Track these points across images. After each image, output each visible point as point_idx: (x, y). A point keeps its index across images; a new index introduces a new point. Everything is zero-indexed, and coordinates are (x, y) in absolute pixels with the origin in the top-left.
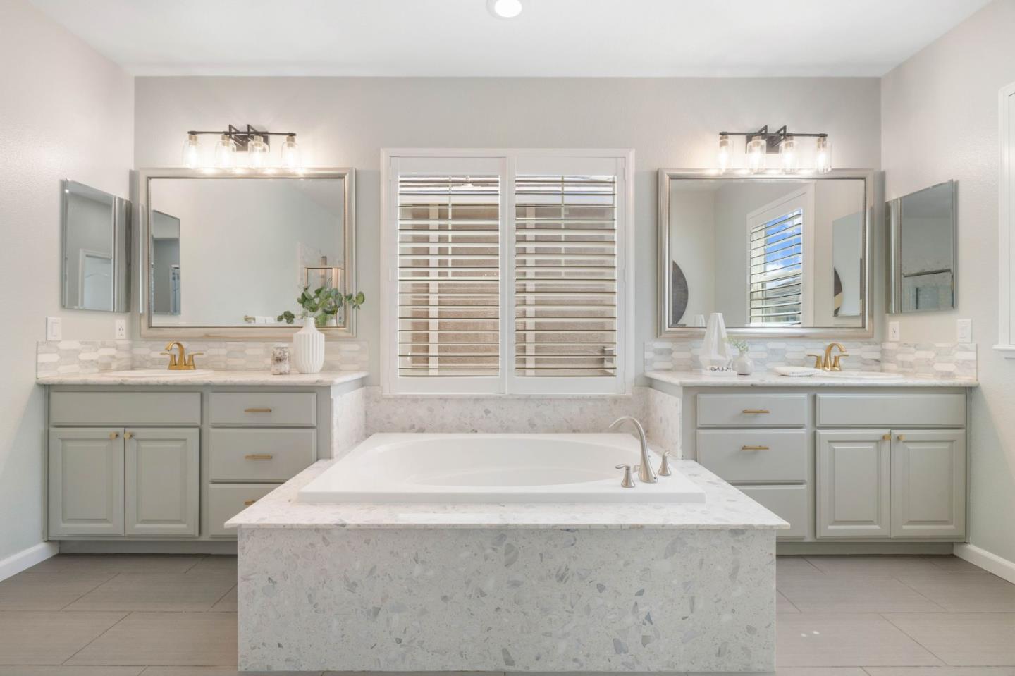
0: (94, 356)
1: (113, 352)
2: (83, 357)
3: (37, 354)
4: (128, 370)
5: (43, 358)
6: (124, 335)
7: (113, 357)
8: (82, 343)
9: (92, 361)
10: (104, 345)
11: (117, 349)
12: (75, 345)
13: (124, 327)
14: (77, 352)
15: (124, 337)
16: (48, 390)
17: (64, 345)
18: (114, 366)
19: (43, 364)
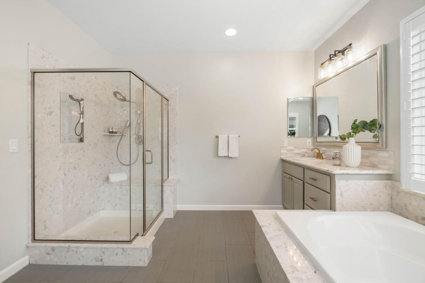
0: (299, 152)
1: (306, 150)
2: (295, 152)
3: (280, 150)
4: (312, 157)
5: (282, 152)
6: (311, 144)
7: (306, 152)
8: (294, 147)
9: (298, 153)
10: (302, 148)
11: (308, 149)
12: (292, 148)
13: (311, 142)
14: (293, 150)
15: (311, 145)
16: (283, 161)
17: (289, 148)
18: (306, 155)
19: (282, 153)
